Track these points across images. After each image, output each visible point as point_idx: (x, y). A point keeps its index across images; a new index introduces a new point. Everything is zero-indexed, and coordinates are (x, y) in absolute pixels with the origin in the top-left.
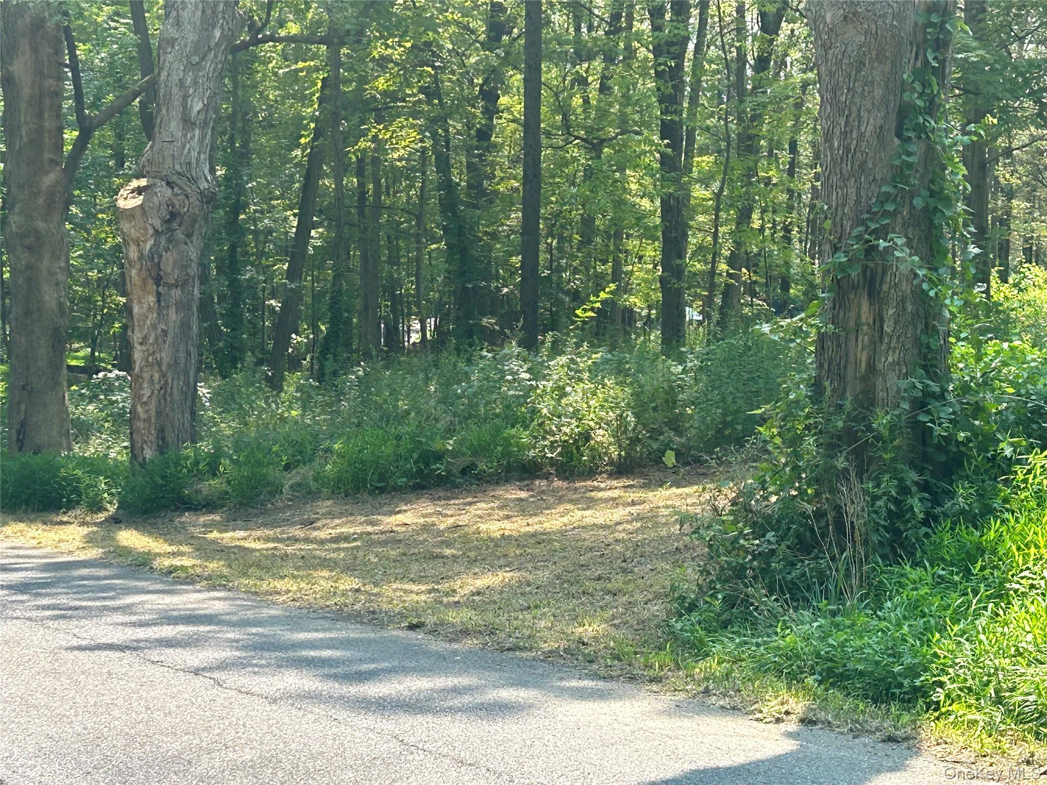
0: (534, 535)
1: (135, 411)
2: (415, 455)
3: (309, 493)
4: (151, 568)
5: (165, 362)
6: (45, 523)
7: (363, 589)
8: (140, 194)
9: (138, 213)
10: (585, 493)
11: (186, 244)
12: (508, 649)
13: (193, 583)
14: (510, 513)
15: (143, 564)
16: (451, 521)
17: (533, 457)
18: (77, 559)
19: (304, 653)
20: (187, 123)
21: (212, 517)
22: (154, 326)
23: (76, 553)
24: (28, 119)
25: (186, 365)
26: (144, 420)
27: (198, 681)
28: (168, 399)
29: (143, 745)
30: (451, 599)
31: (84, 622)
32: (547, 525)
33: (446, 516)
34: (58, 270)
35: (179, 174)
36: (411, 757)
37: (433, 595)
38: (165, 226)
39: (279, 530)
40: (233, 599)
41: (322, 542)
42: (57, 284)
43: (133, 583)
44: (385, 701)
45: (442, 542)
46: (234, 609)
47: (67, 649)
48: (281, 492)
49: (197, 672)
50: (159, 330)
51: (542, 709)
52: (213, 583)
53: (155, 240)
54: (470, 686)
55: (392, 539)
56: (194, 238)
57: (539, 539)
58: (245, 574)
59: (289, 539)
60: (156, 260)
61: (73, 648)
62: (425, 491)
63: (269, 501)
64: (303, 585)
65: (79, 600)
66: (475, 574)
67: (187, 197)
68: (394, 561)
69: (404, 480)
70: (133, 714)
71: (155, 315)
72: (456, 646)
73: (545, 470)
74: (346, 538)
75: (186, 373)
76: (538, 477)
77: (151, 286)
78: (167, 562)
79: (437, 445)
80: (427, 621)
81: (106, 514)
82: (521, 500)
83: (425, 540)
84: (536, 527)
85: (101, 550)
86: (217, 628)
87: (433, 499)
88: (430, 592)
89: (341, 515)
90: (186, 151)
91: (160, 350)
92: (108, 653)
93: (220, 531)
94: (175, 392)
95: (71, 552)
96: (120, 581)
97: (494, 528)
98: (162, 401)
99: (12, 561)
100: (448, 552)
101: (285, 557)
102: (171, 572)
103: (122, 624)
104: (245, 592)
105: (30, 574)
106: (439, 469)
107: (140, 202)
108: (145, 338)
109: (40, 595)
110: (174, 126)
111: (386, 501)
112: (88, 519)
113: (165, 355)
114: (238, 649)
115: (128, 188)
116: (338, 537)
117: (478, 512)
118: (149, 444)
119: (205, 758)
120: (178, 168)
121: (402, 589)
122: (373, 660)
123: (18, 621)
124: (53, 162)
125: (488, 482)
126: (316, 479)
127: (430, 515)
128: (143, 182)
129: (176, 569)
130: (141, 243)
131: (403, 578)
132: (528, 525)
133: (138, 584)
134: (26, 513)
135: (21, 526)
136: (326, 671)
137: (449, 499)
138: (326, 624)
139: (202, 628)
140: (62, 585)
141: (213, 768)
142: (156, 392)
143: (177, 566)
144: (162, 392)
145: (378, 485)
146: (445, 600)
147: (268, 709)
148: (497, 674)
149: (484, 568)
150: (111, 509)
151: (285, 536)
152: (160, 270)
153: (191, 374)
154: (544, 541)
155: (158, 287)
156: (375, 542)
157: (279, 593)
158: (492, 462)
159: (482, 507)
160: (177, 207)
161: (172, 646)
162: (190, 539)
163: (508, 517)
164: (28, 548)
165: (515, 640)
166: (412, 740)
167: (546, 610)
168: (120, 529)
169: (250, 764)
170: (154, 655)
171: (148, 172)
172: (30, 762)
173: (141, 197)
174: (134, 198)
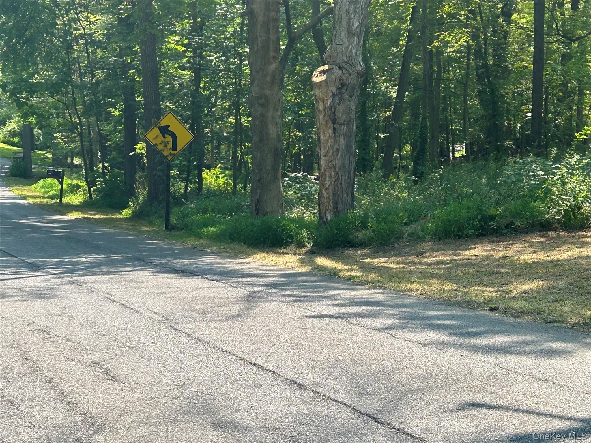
0: (552, 261)
1: (322, 193)
2: (479, 217)
3: (419, 238)
4: (339, 277)
5: (338, 166)
6: (275, 253)
7: (458, 289)
8: (324, 74)
9: (324, 84)
10: (579, 239)
11: (350, 101)
12: (549, 322)
13: (363, 284)
14: (536, 250)
15: (335, 275)
16: (502, 254)
17: (548, 218)
18: (297, 272)
19: (435, 322)
20: (350, 33)
21: (366, 251)
22: (332, 147)
23: (296, 269)
24: (261, 34)
25: (349, 167)
26: (326, 198)
27: (381, 334)
28: (340, 186)
29: (362, 365)
30: (510, 295)
31: (311, 304)
32: (559, 256)
33: (498, 251)
34: (277, 117)
35: (345, 62)
36: (510, 376)
37: (499, 293)
38: (338, 91)
39: (404, 258)
40: (388, 293)
41: (430, 265)
42: (276, 124)
43: (331, 284)
44: (486, 347)
45: (498, 265)
46: (389, 298)
47: (307, 317)
48: (403, 238)
49: (379, 330)
50: (335, 149)
51: (577, 354)
52: (374, 285)
53: (333, 99)
54: (533, 341)
55: (469, 263)
56: (354, 97)
57: (555, 264)
58: (391, 281)
59: (410, 262)
60: (333, 110)
61: (310, 317)
62: (484, 237)
63: (396, 242)
64: (424, 287)
65: (306, 292)
66: (521, 282)
67: (350, 75)
68: (472, 275)
69: (473, 231)
70: (352, 350)
71: (332, 140)
72: (519, 320)
73: (554, 226)
74: (442, 262)
75: (349, 172)
76: (551, 230)
77: (330, 124)
78: (347, 274)
79: (492, 212)
80: (500, 307)
81: (307, 249)
82: (541, 242)
83: (488, 264)
84: (552, 257)
85: (310, 267)
86: (383, 308)
87: (489, 242)
88: (497, 291)
89: (438, 250)
90: (349, 50)
91: (335, 160)
92: (329, 319)
93: (372, 258)
94: (343, 182)
95: (293, 268)
96: (324, 283)
97: (528, 257)
98: (337, 188)
99: (264, 272)
100: (503, 270)
101: (411, 272)
102: (350, 279)
103: (332, 305)
104: (393, 290)
105: (275, 279)
106: (492, 225)
107: (324, 79)
108: (327, 153)
109: (283, 290)
110: (343, 35)
111: (463, 243)
112: (297, 251)
113: (338, 162)
114: (397, 319)
115: (318, 70)
116: (438, 262)
117: (518, 249)
118: (329, 211)
119: (397, 372)
120: (345, 59)
121: (480, 290)
122: (474, 327)
123: (277, 303)
124: (274, 57)
125: (521, 233)
126: (422, 231)
127: (489, 250)
128: (326, 67)
129: (353, 277)
130: (325, 101)
131: (480, 283)
132: (548, 256)
133: (334, 285)
134: (264, 248)
135: (264, 254)
136: (449, 331)
137: (499, 242)
138: (443, 307)
139: (375, 308)
140: (294, 285)
141: (402, 377)
142: (333, 182)
143: (353, 276)
144: (336, 183)
145: (458, 234)
146: (507, 296)
147: (424, 349)
148: (546, 335)
149: (526, 279)
150: (309, 246)
151: (408, 261)
152: (335, 115)
153: (352, 173)
154: (558, 265)
155: (334, 125)
156: (460, 265)
157: (412, 291)
158: (523, 221)
159: (518, 246)
160: (345, 81)
161: (362, 317)
162: (356, 262)
163: (535, 252)
164: (270, 266)
165: (552, 317)
166: (507, 367)
167: (567, 302)
168: (316, 257)
169: (422, 376)
170: (354, 320)
171: (328, 62)
172: (305, 372)
173: (325, 76)
174: (321, 76)
